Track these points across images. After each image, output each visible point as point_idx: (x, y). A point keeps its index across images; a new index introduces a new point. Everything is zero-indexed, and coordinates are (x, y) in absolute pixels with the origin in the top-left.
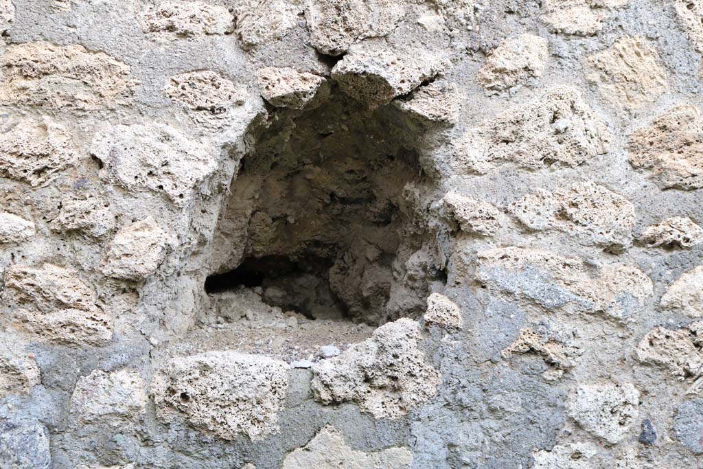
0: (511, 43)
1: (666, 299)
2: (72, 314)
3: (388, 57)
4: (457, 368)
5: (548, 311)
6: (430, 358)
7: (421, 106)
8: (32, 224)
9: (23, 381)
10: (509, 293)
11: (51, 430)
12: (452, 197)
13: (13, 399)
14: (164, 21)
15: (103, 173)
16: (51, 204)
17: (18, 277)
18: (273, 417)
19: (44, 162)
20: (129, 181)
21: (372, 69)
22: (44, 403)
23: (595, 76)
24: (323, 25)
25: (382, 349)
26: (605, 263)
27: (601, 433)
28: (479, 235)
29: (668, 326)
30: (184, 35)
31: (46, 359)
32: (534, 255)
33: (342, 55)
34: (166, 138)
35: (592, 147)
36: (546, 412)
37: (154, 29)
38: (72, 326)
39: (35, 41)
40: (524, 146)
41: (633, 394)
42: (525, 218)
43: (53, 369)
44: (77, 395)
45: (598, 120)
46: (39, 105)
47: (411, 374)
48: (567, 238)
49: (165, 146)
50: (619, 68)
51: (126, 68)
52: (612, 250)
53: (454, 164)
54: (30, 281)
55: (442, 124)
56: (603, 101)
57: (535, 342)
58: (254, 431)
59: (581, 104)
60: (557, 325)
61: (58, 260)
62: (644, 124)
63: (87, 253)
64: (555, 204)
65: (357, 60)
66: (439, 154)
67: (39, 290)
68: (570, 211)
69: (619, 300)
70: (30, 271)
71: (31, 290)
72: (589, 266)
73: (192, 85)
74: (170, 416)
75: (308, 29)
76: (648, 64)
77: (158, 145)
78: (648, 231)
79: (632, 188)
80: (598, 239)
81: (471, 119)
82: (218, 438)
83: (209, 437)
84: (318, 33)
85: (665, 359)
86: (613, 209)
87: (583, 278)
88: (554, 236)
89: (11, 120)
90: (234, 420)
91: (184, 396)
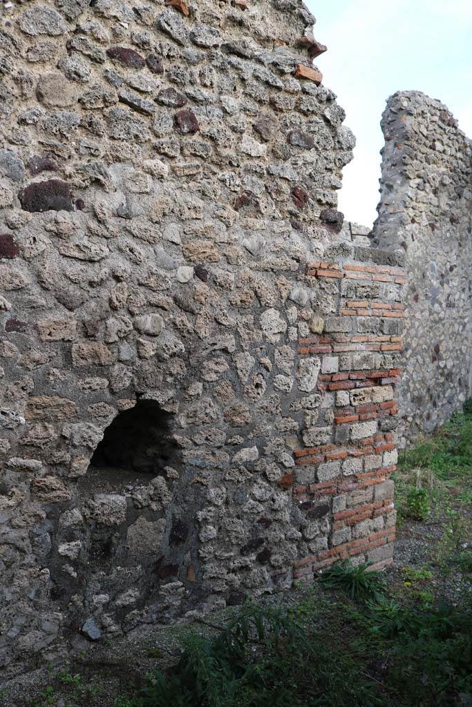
0: (194, 386)
1: (233, 460)
2: (59, 493)
3: (158, 393)
4: (177, 490)
5: (202, 469)
6: (169, 489)
7: (168, 409)
8: (41, 462)
9: (41, 519)
10: (192, 465)
11: (51, 534)
12: (176, 437)
13: (38, 526)
14: (88, 386)
15: (67, 442)
16: (48, 454)
17: (38, 482)
18: (124, 516)
19: (47, 440)
20: (77, 444)
21: (154, 398)
22: (49, 525)
23: (215, 395)
24: (139, 384)
25: (156, 489)
26: (217, 452)
27: (216, 503)
28: (184, 448)
29: (233, 468)
30: (95, 390)
31: (49, 509)
32: (199, 452)
33: (143, 394)
34: (90, 427)
35: (214, 417)
36: (200, 499)
37: (83, 388)
38: (59, 497)
39: (41, 395)
40: (197, 419)
41: (224, 490)
42: (197, 442)
43: (51, 512)
44: (61, 520)
45: (216, 408)
46: (45, 419)
47: (165, 495)
48: (207, 446)
49: (89, 430)
50: (223, 392)
51: (74, 403)
52: (219, 448)
53: (175, 425)
54: (43, 483)
55: (173, 413)
56: (217, 402)
57: (199, 479)
58: (118, 521)
59: (212, 404)
60: (204, 473)
61: (51, 474)
62: (228, 408)
63: (61, 470)
64: (205, 436)
65: (149, 395)
66: (170, 422)
67: (46, 486)
68: (209, 437)
69: (222, 463)
70: (43, 479)
71: (44, 487)
72: (213, 454)
73: (98, 409)
74: (91, 522)
75: (133, 385)
76: (230, 390)
77: (87, 430)
78: (229, 441)
79: (225, 428)
80: (216, 445)
81: (181, 410)
82: (106, 526)
83: (103, 526)
84: (137, 387)
85: (233, 479)
86: (221, 436)
87: (211, 457)
88: (204, 446)
89: (32, 425)
90: (112, 519)
91: (97, 515)
